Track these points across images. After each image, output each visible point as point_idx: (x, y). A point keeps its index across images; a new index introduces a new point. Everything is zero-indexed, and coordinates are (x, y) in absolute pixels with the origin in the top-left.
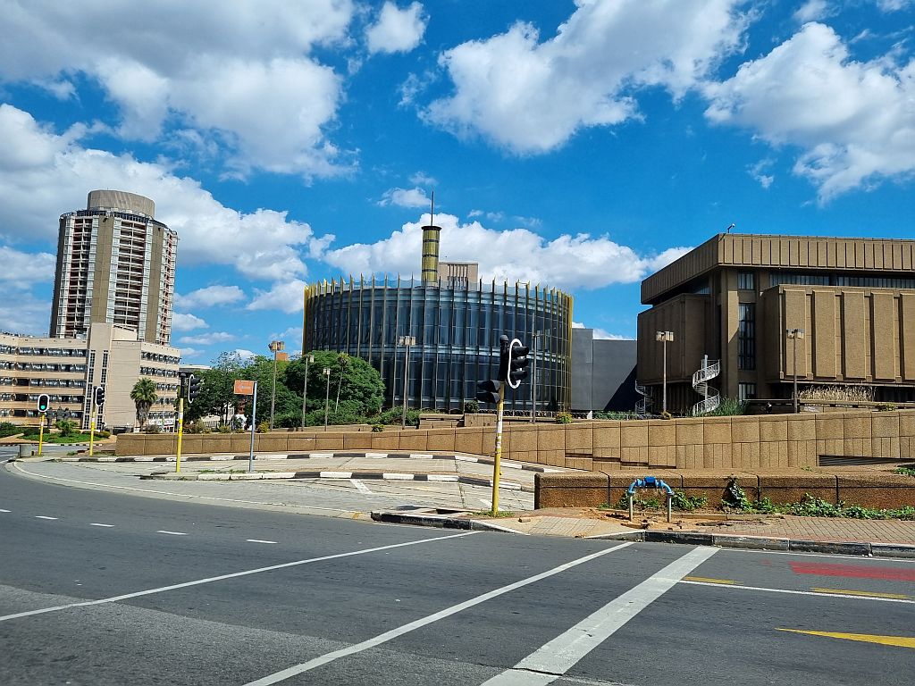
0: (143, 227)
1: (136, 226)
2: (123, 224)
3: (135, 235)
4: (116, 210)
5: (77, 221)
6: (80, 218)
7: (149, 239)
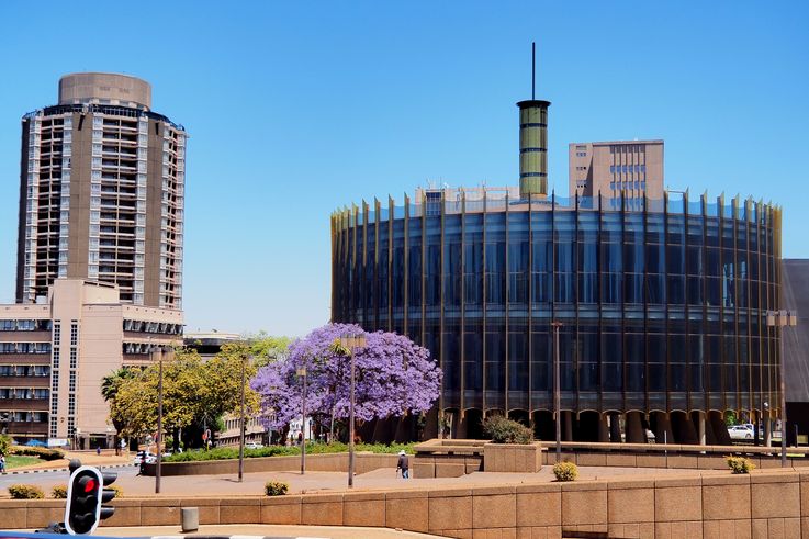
0: (134, 125)
1: (125, 123)
2: (106, 121)
3: (124, 136)
4: (97, 102)
5: (45, 123)
6: (48, 118)
7: (142, 143)
